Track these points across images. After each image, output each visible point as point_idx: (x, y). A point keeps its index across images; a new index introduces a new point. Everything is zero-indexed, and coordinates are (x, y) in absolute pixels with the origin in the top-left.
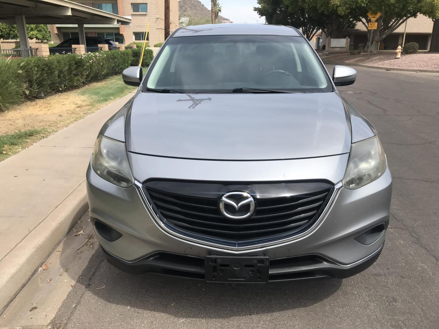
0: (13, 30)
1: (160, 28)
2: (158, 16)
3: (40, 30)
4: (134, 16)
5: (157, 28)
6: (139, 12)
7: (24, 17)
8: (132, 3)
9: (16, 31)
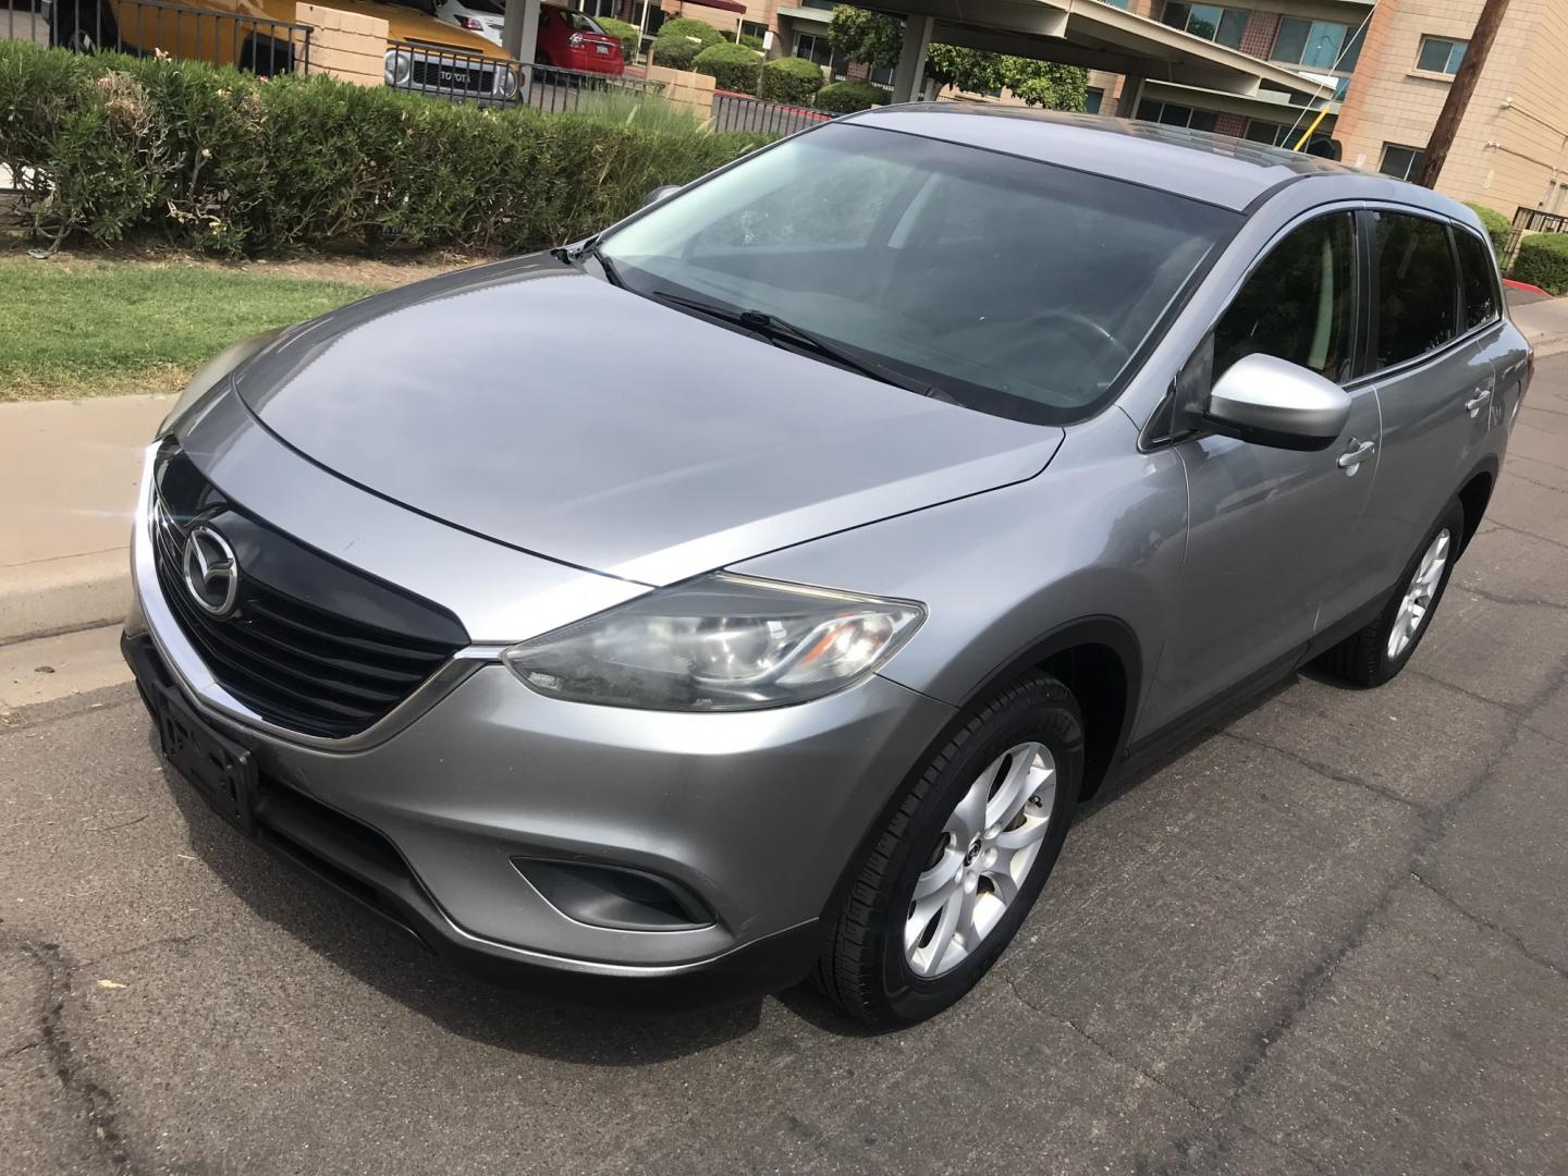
0: (983, 63)
1: (1500, 148)
2: (1509, 99)
3: (1061, 77)
4: (1417, 82)
5: (1488, 146)
6: (1442, 71)
7: (930, 22)
8: (1426, 32)
9: (989, 70)
